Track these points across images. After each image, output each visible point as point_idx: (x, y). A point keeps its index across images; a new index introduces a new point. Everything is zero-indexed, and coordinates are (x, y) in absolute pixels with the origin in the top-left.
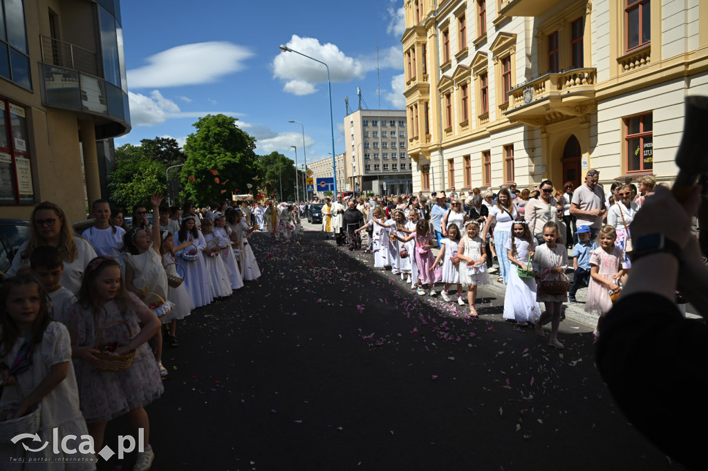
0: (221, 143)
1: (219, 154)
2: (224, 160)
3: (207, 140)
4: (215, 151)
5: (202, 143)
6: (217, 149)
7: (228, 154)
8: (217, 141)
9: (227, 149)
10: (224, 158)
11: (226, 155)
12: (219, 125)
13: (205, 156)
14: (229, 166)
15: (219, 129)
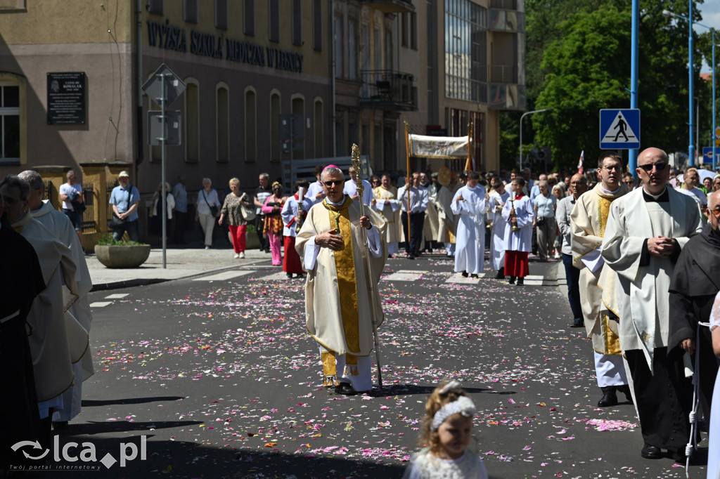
0: (605, 62)
1: (599, 82)
2: (607, 94)
3: (581, 57)
4: (593, 76)
5: (571, 62)
6: (597, 72)
7: (616, 82)
8: (598, 59)
11: (611, 85)
13: (575, 85)
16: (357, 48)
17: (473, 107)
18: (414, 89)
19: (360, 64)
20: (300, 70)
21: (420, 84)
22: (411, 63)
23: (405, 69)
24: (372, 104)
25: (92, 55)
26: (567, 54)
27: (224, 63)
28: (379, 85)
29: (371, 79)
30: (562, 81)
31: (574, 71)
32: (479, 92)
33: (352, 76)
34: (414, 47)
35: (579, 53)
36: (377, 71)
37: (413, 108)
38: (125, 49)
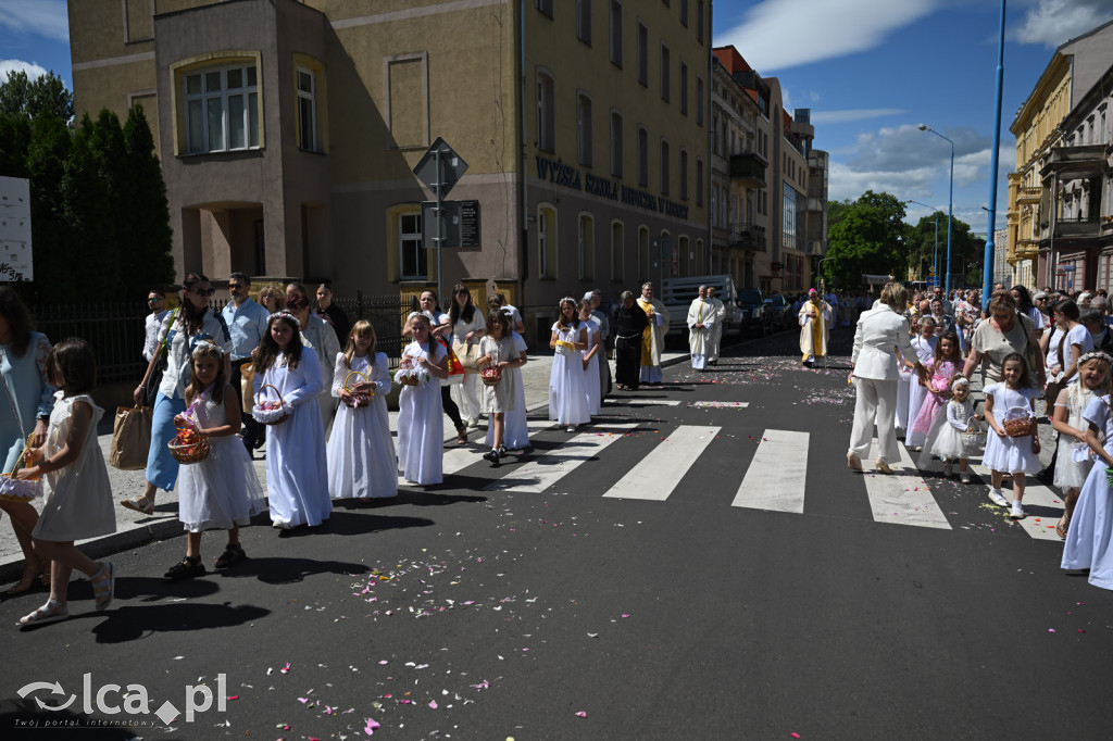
1: (859, 244)
2: (864, 250)
9: (868, 240)
10: (863, 248)
12: (862, 217)
13: (847, 246)
14: (867, 256)
15: (861, 221)
16: (729, 209)
17: (797, 253)
18: (764, 239)
19: (730, 220)
20: (686, 217)
21: (768, 235)
22: (763, 221)
23: (759, 224)
24: (738, 245)
25: (483, 185)
26: (843, 230)
27: (619, 204)
28: (743, 234)
29: (737, 230)
30: (839, 245)
31: (848, 239)
32: (800, 245)
33: (725, 227)
34: (765, 214)
35: (849, 230)
36: (741, 224)
37: (764, 250)
38: (510, 178)
